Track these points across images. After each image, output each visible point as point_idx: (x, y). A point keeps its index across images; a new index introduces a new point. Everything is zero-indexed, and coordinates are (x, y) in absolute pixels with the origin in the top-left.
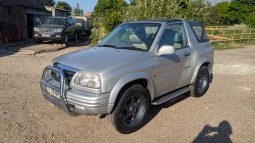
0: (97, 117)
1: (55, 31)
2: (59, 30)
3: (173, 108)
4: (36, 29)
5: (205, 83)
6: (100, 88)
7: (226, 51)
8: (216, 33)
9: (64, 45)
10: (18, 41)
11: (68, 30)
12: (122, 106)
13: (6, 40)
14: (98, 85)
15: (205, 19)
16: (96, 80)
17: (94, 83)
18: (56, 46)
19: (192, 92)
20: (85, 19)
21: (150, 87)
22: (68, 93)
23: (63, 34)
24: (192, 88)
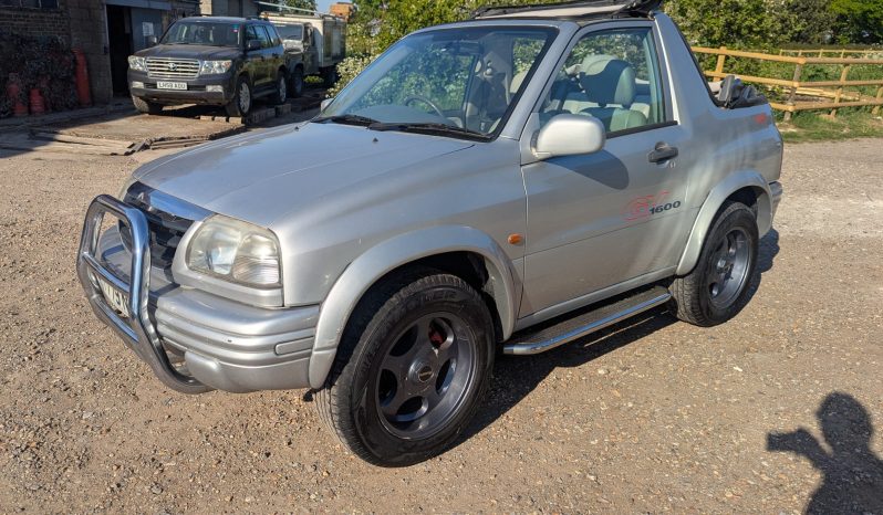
0: (296, 396)
1: (204, 67)
2: (219, 67)
3: (599, 367)
4: (136, 63)
5: (739, 272)
6: (279, 286)
7: (847, 146)
8: (815, 75)
9: (236, 121)
10: (79, 105)
11: (250, 66)
12: (373, 358)
13: (37, 100)
14: (270, 276)
15: (768, 23)
16: (263, 253)
17: (255, 266)
18: (206, 124)
19: (684, 305)
20: (317, 24)
21: (500, 288)
22: (164, 303)
23: (232, 80)
24: (681, 291)
